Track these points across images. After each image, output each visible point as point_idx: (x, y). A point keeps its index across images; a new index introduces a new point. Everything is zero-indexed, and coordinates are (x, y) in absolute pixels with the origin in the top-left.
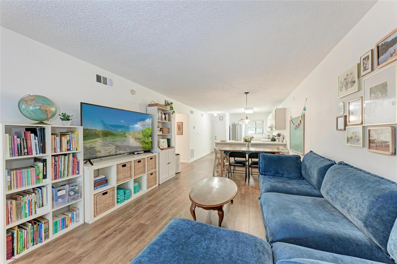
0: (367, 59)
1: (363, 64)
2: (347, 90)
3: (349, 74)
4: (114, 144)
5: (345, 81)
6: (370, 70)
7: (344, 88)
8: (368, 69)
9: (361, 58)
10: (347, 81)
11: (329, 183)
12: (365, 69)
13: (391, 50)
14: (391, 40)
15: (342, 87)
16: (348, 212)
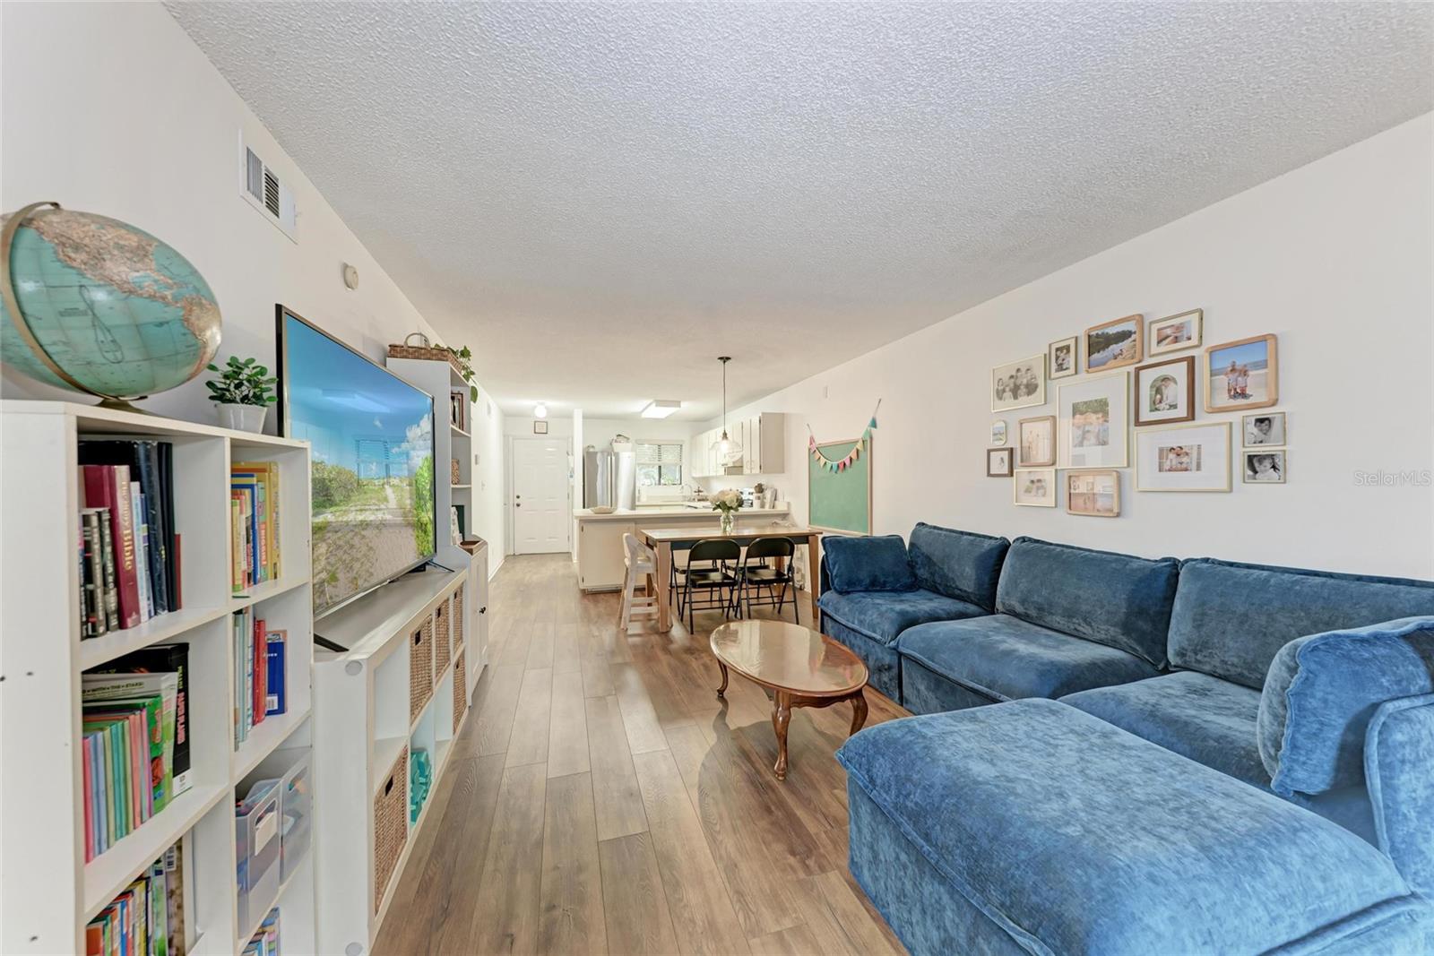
0: (1065, 351)
1: (1057, 359)
2: (1016, 397)
3: (1022, 369)
5: (1013, 380)
6: (1072, 370)
7: (1008, 394)
8: (1067, 369)
9: (1050, 345)
10: (1018, 382)
11: (1024, 580)
12: (1060, 368)
13: (1115, 348)
14: (1114, 332)
15: (1004, 391)
16: (1085, 620)
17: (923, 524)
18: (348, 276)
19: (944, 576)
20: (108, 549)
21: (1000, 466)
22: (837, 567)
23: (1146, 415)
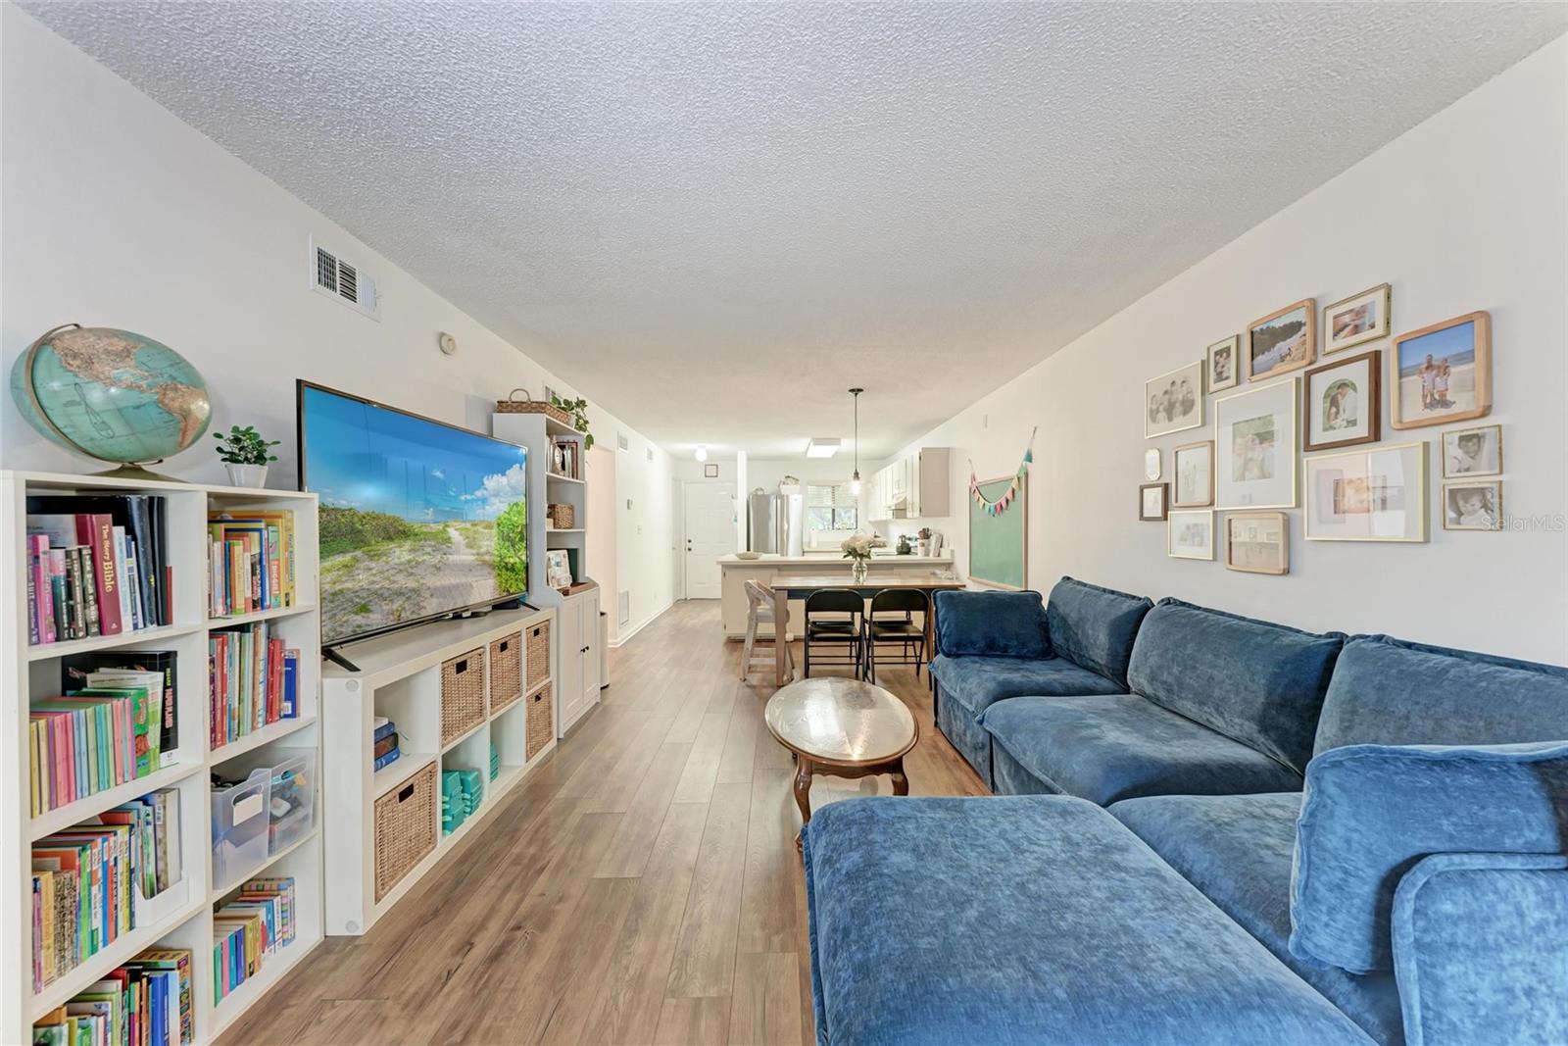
0: (1225, 354)
1: (1216, 367)
2: (1170, 419)
3: (1176, 381)
4: (412, 574)
5: (1167, 397)
6: (1232, 381)
7: (1162, 415)
8: (1227, 378)
9: (1209, 349)
10: (1173, 399)
11: (1154, 653)
12: (1220, 378)
13: (1282, 347)
14: (1281, 325)
15: (1158, 411)
16: (1217, 710)
17: (1069, 578)
18: (444, 343)
19: (1078, 643)
20: (89, 576)
21: (1153, 506)
22: (945, 626)
23: (1318, 437)
